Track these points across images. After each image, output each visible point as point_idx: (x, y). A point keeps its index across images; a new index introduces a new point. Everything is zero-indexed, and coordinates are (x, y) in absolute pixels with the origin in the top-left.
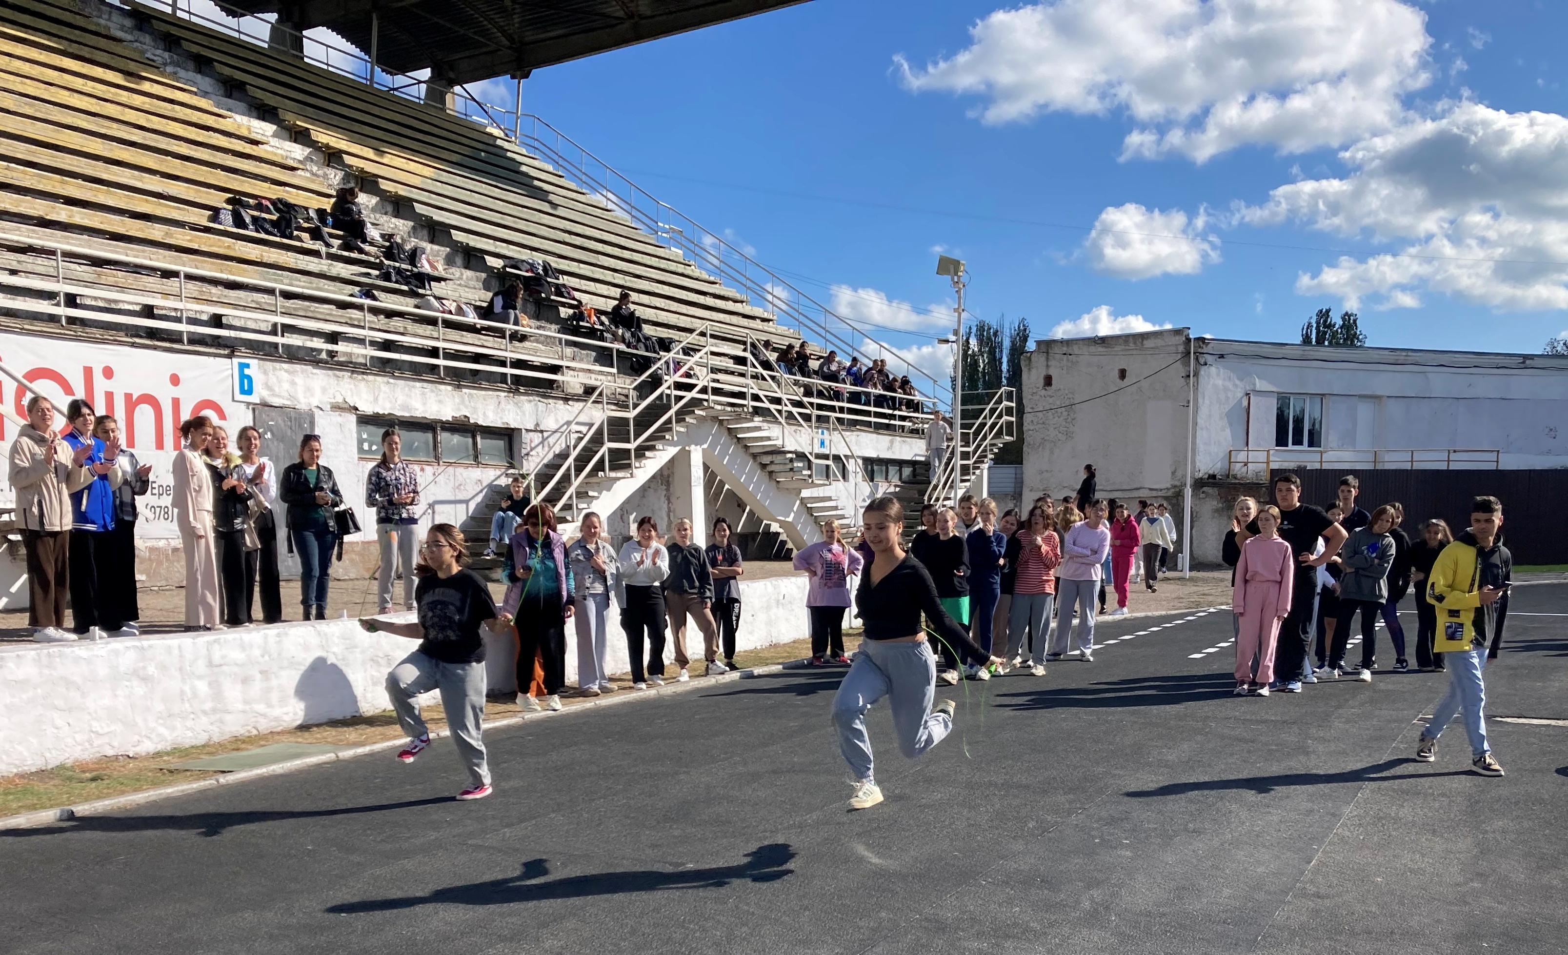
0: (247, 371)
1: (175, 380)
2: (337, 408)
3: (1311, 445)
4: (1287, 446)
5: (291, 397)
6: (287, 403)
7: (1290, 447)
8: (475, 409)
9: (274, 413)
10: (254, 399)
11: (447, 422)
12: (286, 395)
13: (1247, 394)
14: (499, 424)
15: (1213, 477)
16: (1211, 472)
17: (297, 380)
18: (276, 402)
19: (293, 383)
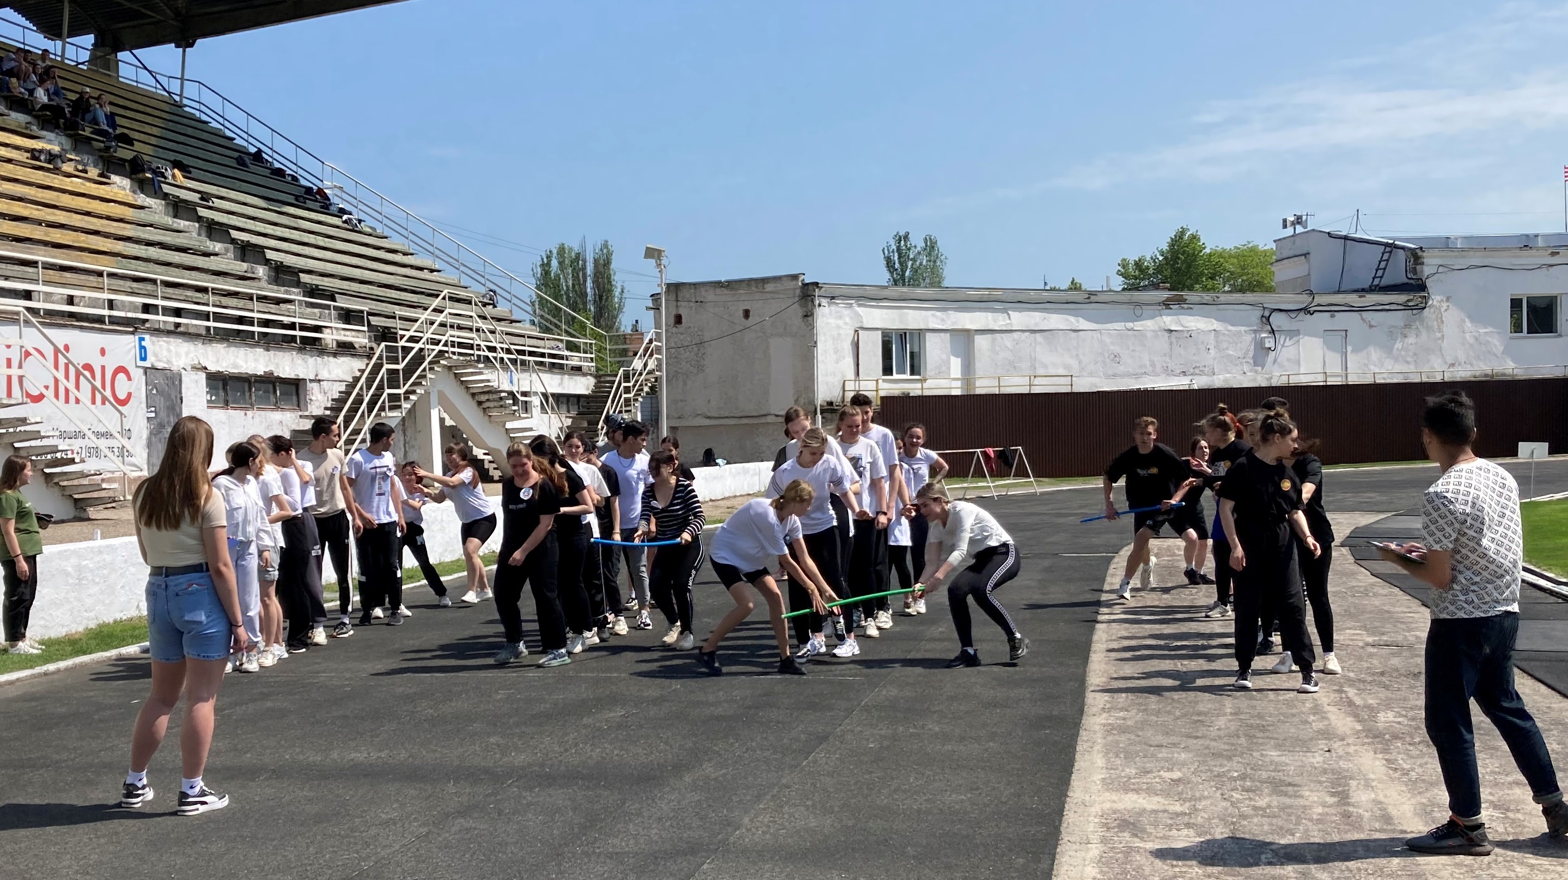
0: (143, 343)
1: (103, 352)
2: (194, 368)
3: (912, 373)
4: (892, 374)
5: (169, 362)
6: (166, 366)
7: (896, 376)
8: (277, 365)
9: (158, 374)
10: (147, 364)
11: (260, 376)
12: (165, 359)
13: (856, 331)
14: (292, 376)
15: (831, 403)
16: (829, 400)
17: (172, 348)
18: (160, 365)
19: (169, 351)
